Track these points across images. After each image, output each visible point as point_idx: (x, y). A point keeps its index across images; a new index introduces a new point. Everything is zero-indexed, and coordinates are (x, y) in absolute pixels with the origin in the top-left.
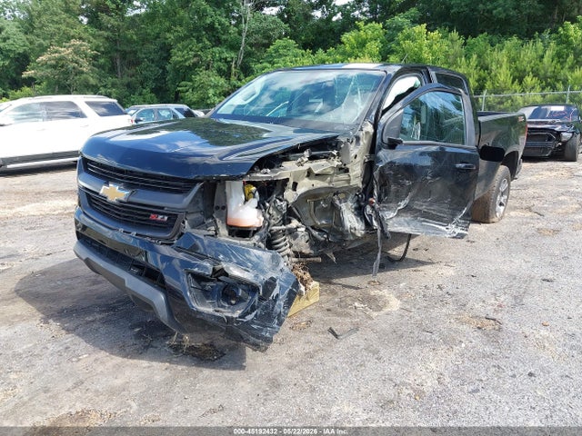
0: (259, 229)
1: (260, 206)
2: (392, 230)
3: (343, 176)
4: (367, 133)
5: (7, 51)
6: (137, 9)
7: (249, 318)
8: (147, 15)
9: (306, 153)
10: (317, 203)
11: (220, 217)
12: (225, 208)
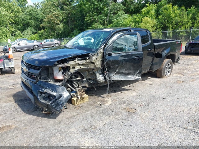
0: (63, 80)
1: (63, 73)
2: (113, 79)
3: (93, 65)
4: (101, 52)
5: (38, 18)
6: (75, 4)
7: (53, 104)
8: (78, 5)
9: (77, 59)
10: (89, 72)
11: (51, 76)
12: (53, 74)
